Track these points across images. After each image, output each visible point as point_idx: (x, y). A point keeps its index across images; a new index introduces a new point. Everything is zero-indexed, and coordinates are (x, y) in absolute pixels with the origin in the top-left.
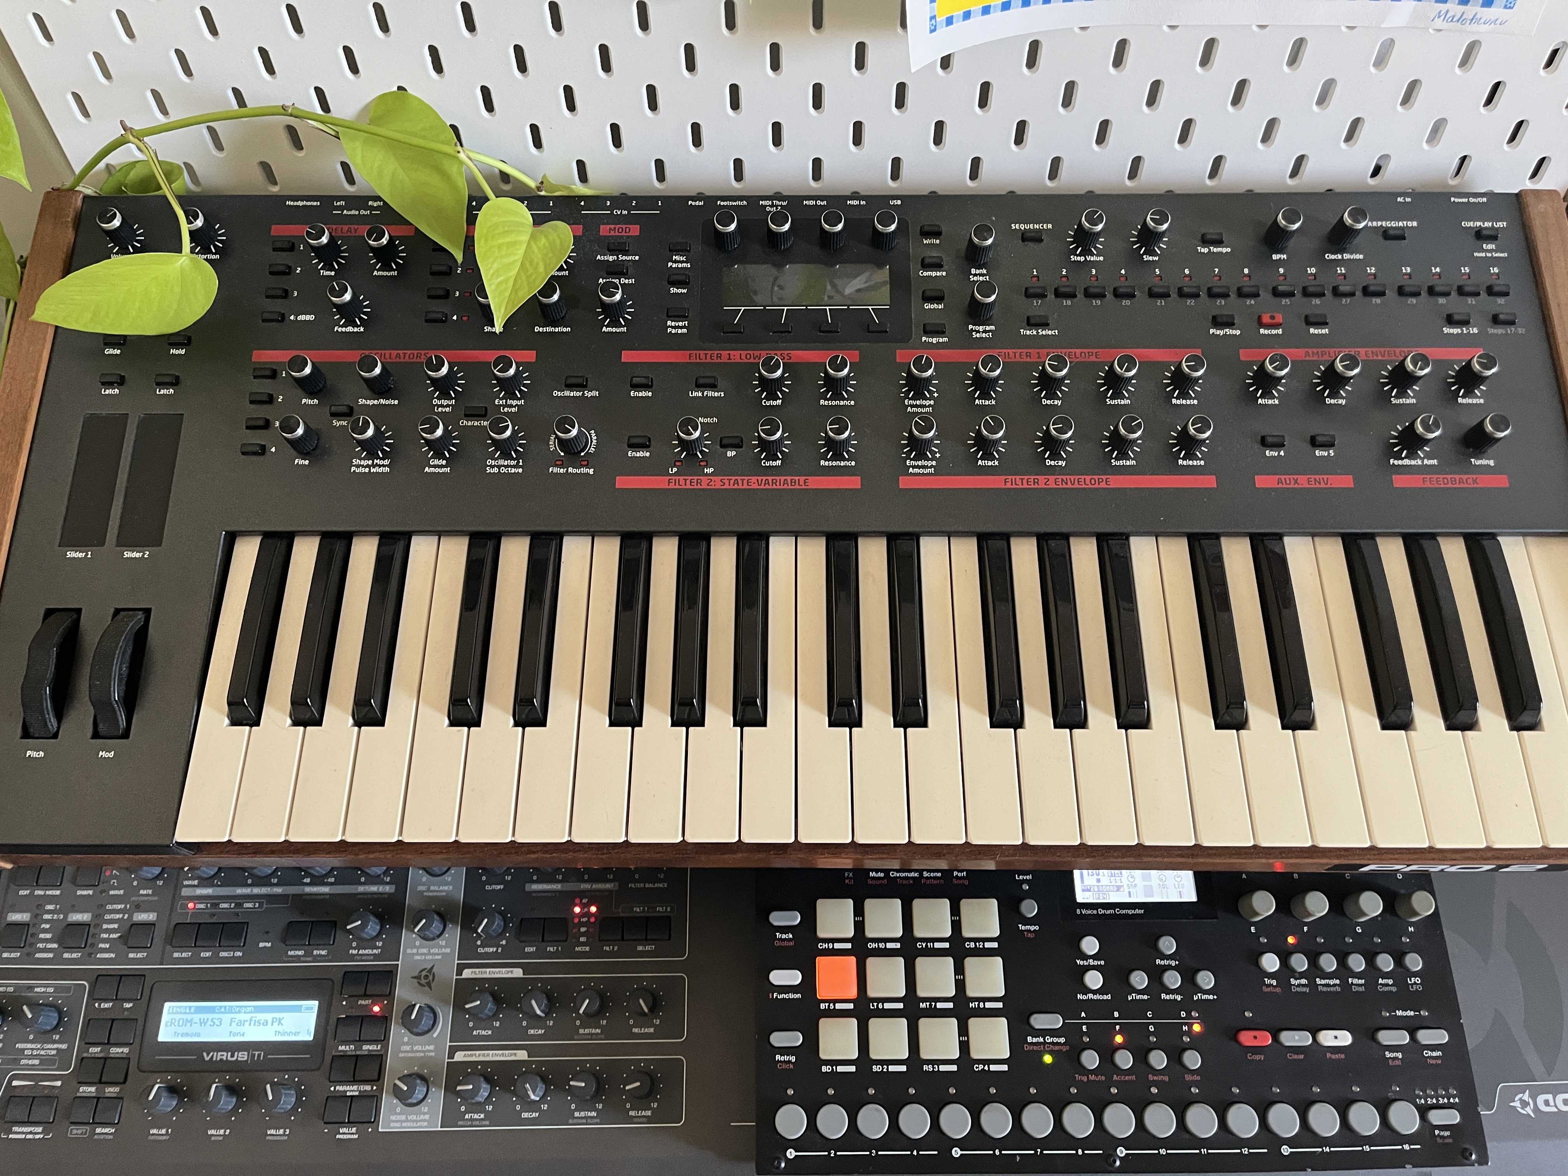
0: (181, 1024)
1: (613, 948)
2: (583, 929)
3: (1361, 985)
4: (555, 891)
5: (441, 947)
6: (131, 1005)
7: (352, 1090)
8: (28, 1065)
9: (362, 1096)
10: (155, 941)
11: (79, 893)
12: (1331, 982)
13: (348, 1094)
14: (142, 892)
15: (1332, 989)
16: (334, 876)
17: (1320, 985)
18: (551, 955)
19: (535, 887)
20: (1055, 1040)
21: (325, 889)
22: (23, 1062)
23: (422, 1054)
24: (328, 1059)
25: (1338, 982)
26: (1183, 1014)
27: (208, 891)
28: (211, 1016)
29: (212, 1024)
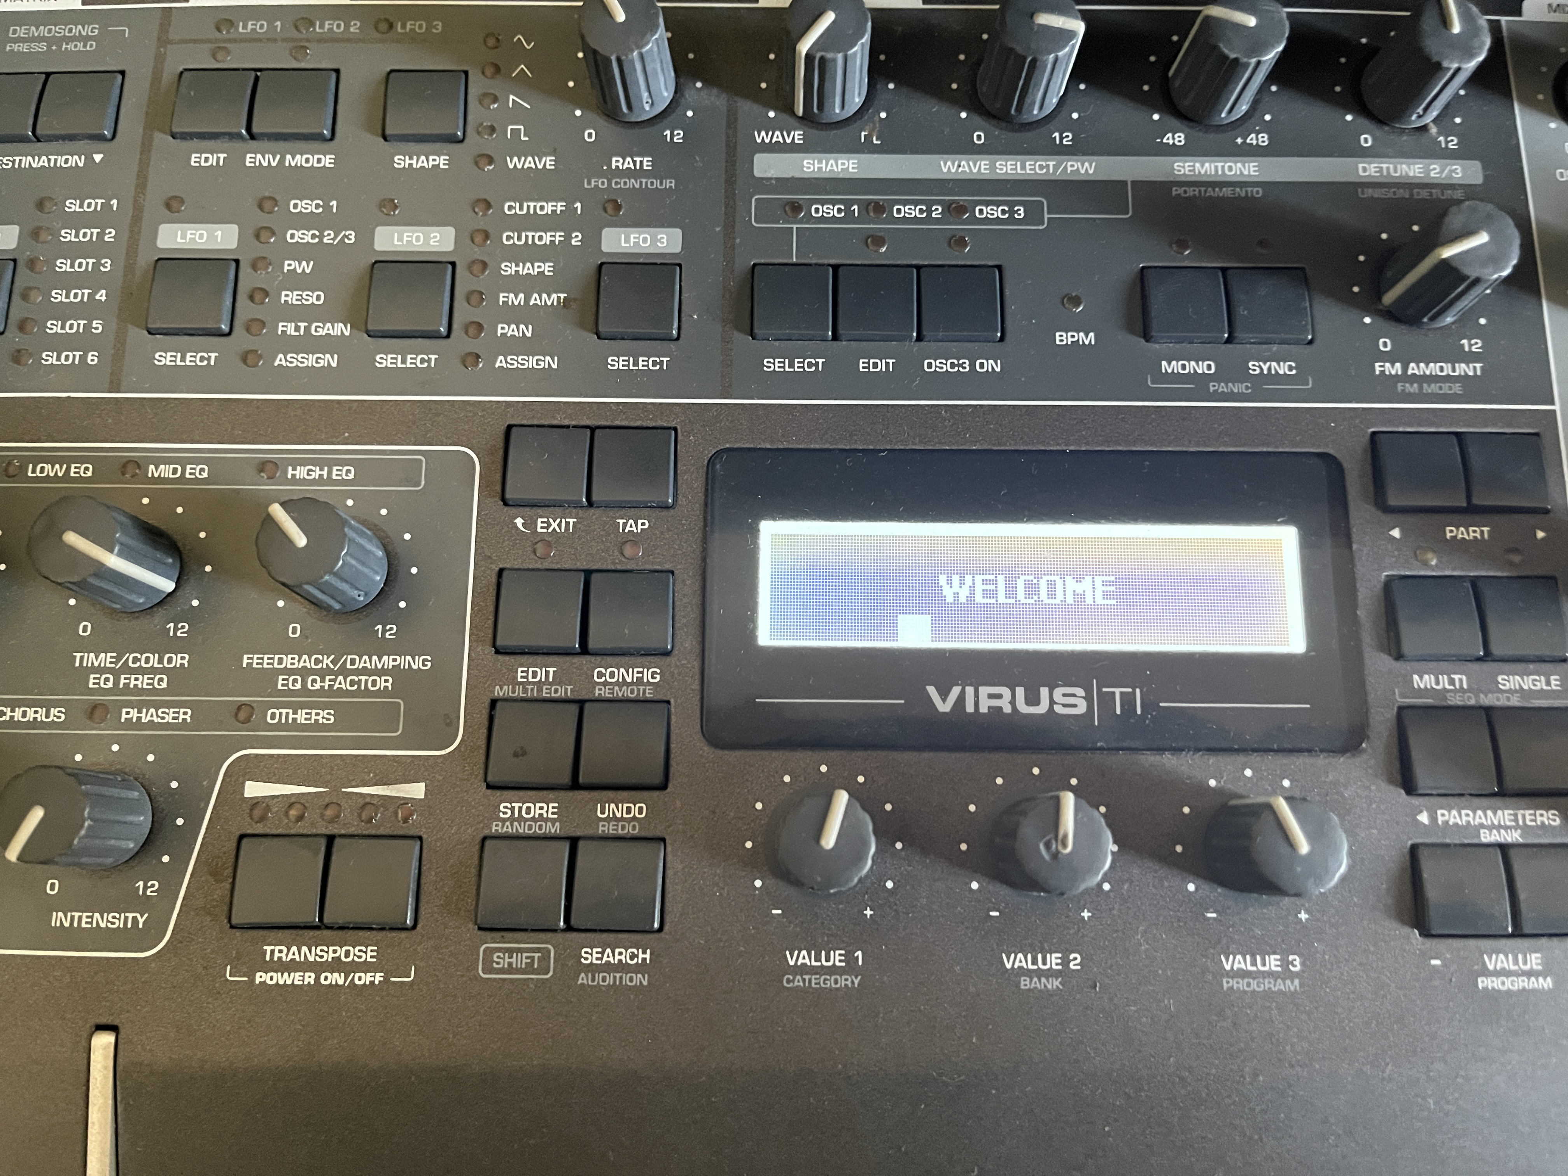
6: (643, 524)
7: (1501, 825)
8: (295, 725)
9: (1539, 848)
11: (401, 161)
13: (1486, 837)
14: (616, 162)
16: (1266, 128)
21: (1245, 169)
22: (276, 715)
24: (1382, 717)
27: (848, 165)
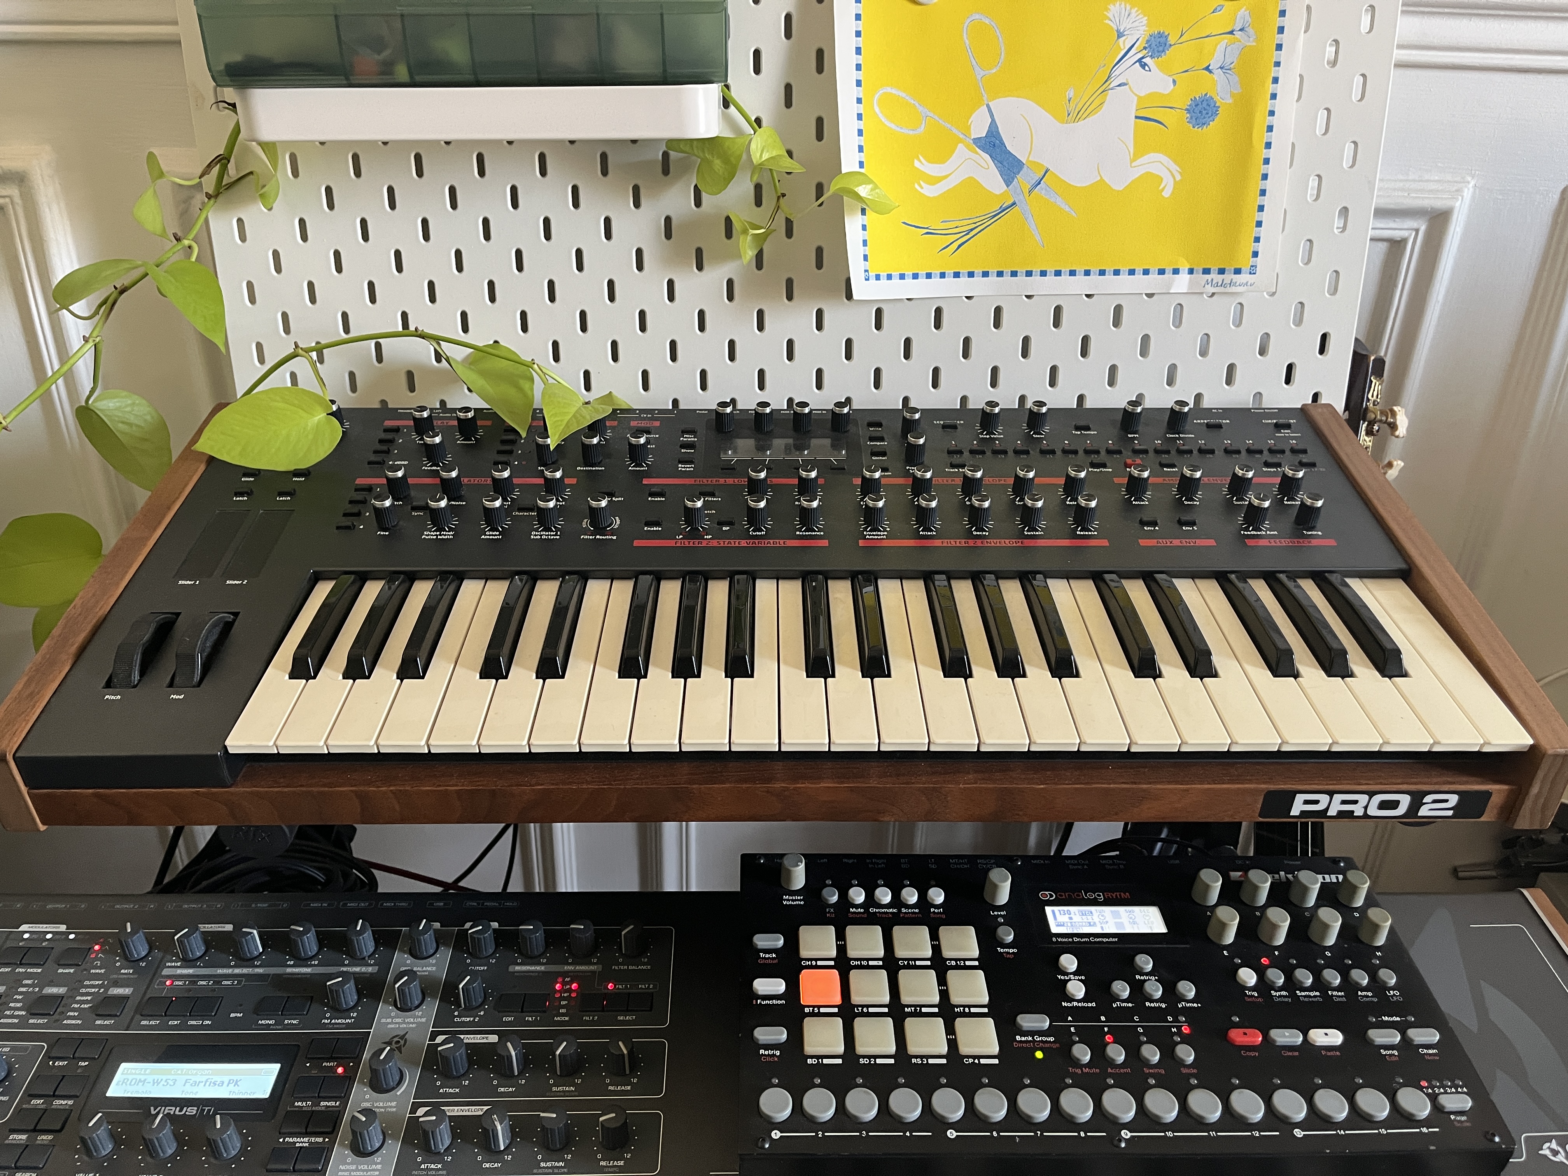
0: (133, 1083)
1: (593, 1018)
2: (563, 1003)
3: (1342, 996)
4: (539, 972)
5: (418, 1017)
6: (86, 1064)
7: (303, 1142)
9: (313, 1147)
10: (126, 1010)
11: (60, 971)
12: (1312, 994)
13: (297, 1145)
14: (122, 971)
15: (1314, 999)
16: (319, 960)
17: (1301, 996)
18: (529, 1024)
19: (518, 968)
20: (1045, 1039)
21: (308, 970)
23: (383, 1110)
24: (281, 1113)
25: (1318, 994)
26: (1170, 1019)
27: (190, 971)
28: (164, 1078)
29: (166, 1084)
